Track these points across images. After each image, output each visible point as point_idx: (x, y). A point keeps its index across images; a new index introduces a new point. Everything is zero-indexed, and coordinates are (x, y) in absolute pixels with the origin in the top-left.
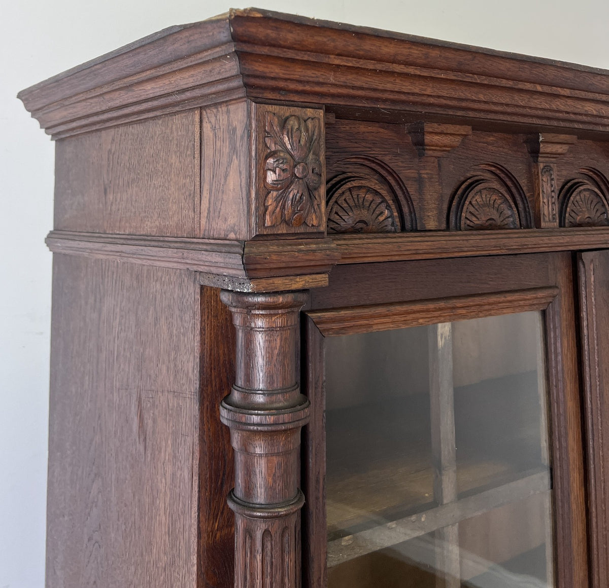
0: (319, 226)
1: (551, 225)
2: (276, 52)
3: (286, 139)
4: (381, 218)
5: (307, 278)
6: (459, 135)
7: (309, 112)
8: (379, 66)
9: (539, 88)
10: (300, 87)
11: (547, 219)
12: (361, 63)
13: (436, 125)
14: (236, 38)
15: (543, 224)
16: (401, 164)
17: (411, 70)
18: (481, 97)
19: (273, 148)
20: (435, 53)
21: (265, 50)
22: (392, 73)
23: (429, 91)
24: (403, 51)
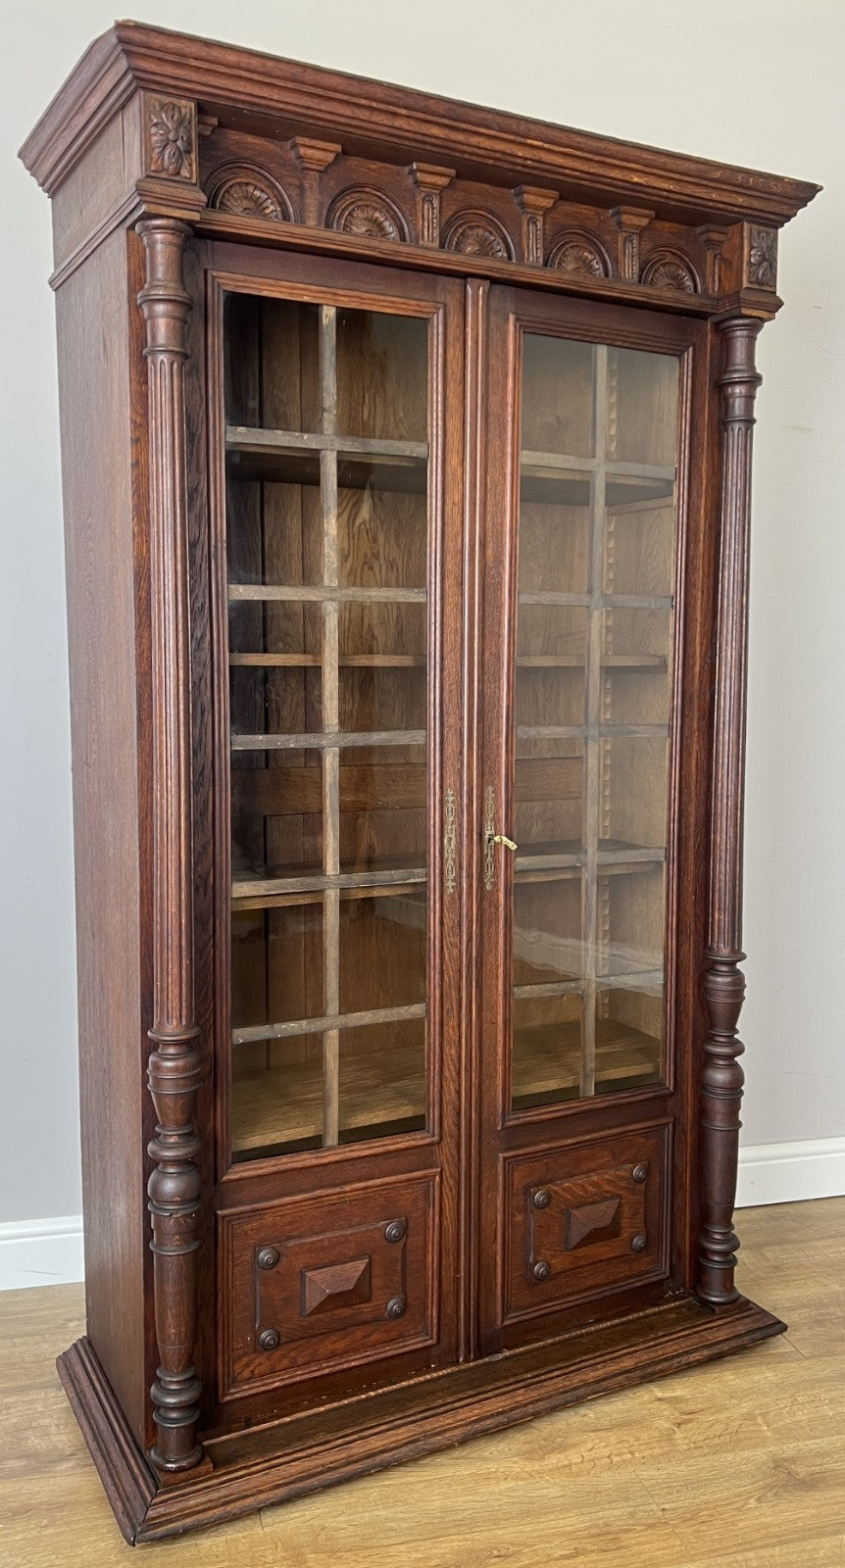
0: (190, 178)
1: (431, 245)
2: (149, 52)
3: (164, 115)
4: (267, 211)
5: (185, 212)
6: (331, 151)
7: (183, 102)
8: (228, 71)
9: (374, 104)
10: (174, 83)
11: (426, 239)
12: (214, 67)
13: (307, 140)
14: (121, 40)
15: (421, 242)
16: (283, 172)
17: (255, 77)
18: (323, 107)
19: (155, 121)
20: (270, 64)
21: (142, 50)
22: (241, 78)
23: (276, 97)
24: (245, 60)
